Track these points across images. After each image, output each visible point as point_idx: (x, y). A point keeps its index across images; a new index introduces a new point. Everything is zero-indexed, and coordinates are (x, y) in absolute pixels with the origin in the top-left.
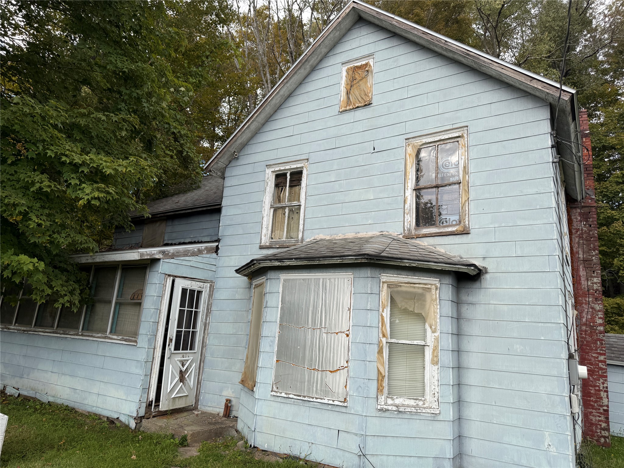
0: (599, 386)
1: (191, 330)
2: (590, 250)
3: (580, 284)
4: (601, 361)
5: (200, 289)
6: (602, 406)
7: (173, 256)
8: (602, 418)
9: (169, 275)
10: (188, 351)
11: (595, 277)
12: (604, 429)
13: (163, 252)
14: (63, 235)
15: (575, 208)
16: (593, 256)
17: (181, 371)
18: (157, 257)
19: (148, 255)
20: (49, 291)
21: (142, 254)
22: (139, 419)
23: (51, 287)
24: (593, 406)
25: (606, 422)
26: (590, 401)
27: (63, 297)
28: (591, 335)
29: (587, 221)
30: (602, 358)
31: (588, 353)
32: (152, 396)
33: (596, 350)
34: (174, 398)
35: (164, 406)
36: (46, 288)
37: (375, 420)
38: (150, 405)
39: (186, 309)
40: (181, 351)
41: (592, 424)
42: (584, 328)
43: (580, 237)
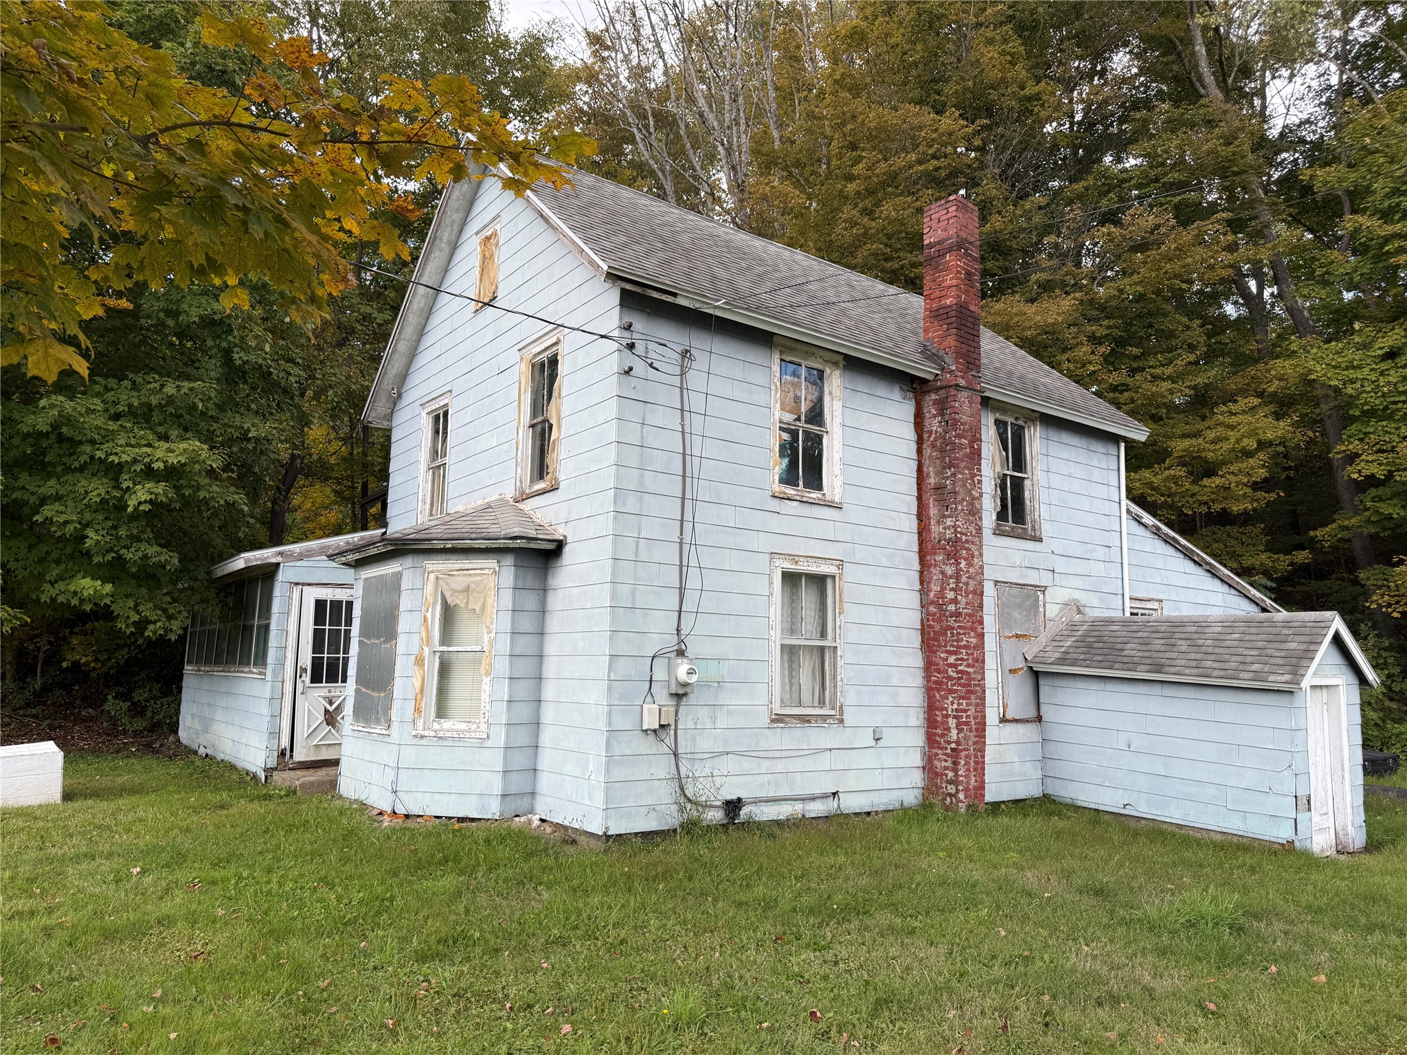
0: (946, 709)
1: (341, 655)
2: (944, 468)
3: (929, 530)
4: (950, 665)
5: (350, 599)
6: (949, 743)
7: (301, 557)
8: (949, 764)
9: (297, 584)
10: (340, 684)
11: (949, 516)
12: (950, 782)
13: (281, 554)
14: (133, 550)
15: (929, 392)
16: (947, 478)
17: (326, 711)
18: (274, 560)
19: (257, 559)
20: (136, 617)
21: (247, 561)
22: (269, 771)
23: (138, 613)
24: (939, 743)
25: (953, 770)
26: (935, 734)
27: (155, 622)
28: (939, 621)
29: (942, 415)
30: (952, 659)
31: (935, 652)
32: (285, 742)
33: (945, 646)
34: (316, 746)
35: (300, 755)
36: (132, 613)
37: (409, 749)
38: (283, 754)
39: (327, 627)
40: (324, 684)
41: (937, 774)
42: (932, 609)
43: (933, 446)
